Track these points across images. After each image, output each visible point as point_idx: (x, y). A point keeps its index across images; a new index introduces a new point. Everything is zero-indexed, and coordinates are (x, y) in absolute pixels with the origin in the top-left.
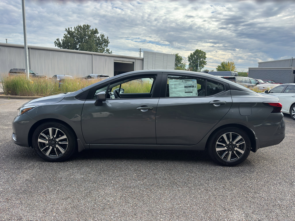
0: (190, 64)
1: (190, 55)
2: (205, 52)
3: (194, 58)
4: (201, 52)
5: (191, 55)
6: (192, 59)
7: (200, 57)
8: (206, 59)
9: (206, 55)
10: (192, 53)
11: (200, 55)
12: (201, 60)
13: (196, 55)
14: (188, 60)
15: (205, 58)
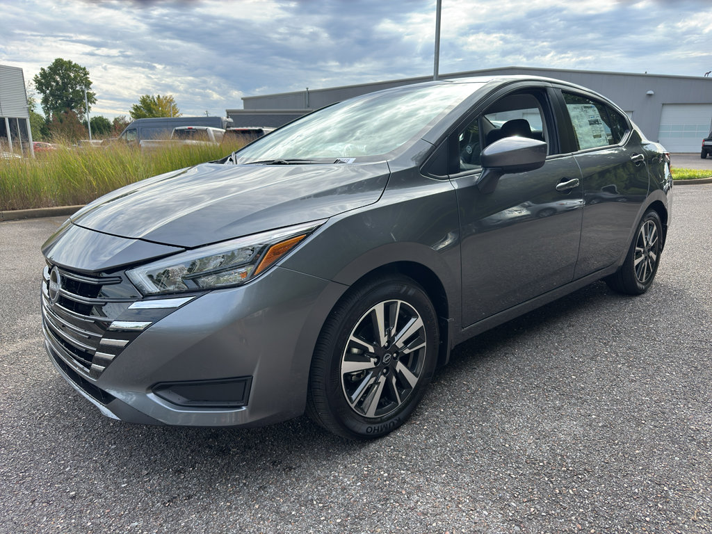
0: (45, 101)
1: (41, 74)
2: (84, 69)
3: (54, 84)
4: (74, 66)
5: (44, 74)
6: (48, 85)
7: (73, 79)
8: (91, 86)
9: (88, 76)
10: (46, 69)
11: (72, 75)
12: (78, 88)
13: (59, 75)
14: (38, 89)
15: (88, 84)
